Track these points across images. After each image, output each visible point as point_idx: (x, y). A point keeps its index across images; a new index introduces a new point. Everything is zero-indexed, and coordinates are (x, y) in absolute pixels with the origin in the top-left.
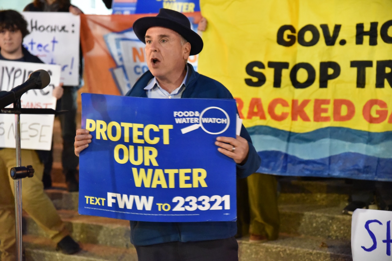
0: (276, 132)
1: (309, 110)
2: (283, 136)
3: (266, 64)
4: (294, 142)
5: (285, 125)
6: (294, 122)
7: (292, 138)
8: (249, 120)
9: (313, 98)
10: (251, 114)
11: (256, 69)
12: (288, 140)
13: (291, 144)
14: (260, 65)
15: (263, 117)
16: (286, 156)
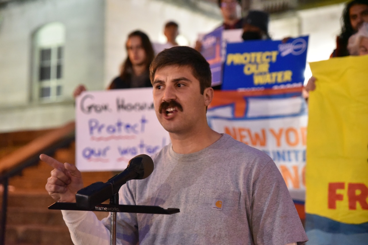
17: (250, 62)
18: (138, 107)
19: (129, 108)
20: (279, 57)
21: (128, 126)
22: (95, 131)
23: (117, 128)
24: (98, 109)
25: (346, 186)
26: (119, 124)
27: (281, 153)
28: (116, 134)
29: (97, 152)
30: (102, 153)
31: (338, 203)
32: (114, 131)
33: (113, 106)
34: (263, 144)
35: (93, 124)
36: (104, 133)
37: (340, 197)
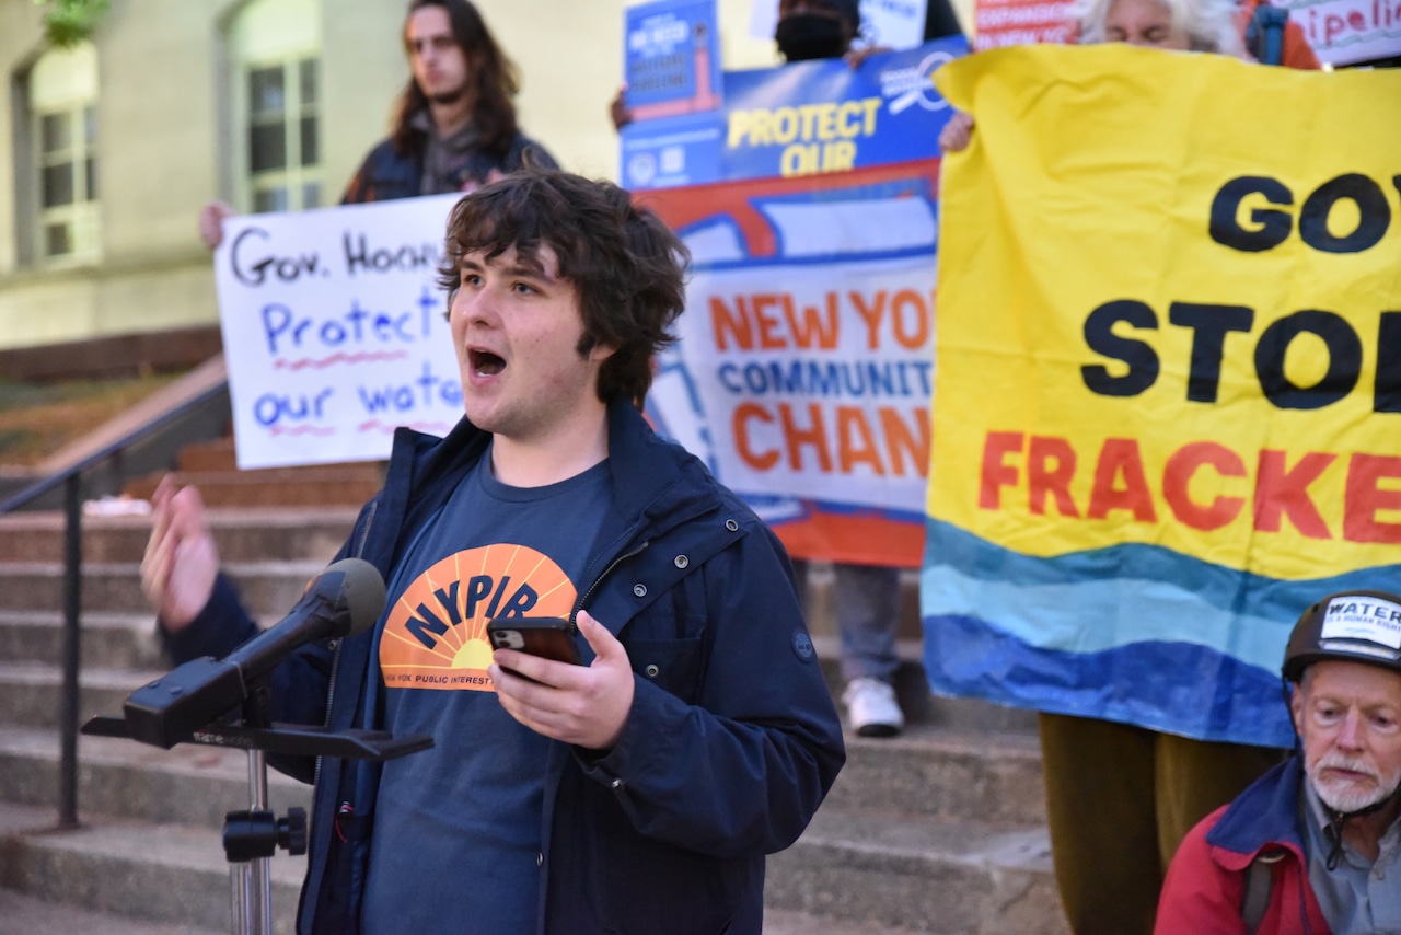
0: (1192, 573)
1: (1328, 494)
2: (1220, 587)
3: (1162, 313)
4: (1261, 614)
5: (1229, 548)
6: (1264, 537)
7: (1254, 598)
8: (1095, 522)
9: (1346, 448)
10: (1104, 500)
11: (1122, 329)
12: (1240, 606)
13: (1250, 622)
14: (1141, 315)
15: (1145, 514)
16: (1229, 665)
17: (798, 140)
18: (407, 259)
19: (382, 261)
20: (882, 113)
21: (382, 321)
22: (284, 340)
23: (349, 327)
24: (288, 270)
25: (1027, 445)
26: (356, 316)
27: (881, 369)
28: (350, 347)
29: (295, 406)
30: (311, 408)
31: (1006, 491)
32: (342, 336)
33: (333, 259)
34: (829, 342)
35: (277, 319)
36: (312, 347)
37: (1010, 475)
